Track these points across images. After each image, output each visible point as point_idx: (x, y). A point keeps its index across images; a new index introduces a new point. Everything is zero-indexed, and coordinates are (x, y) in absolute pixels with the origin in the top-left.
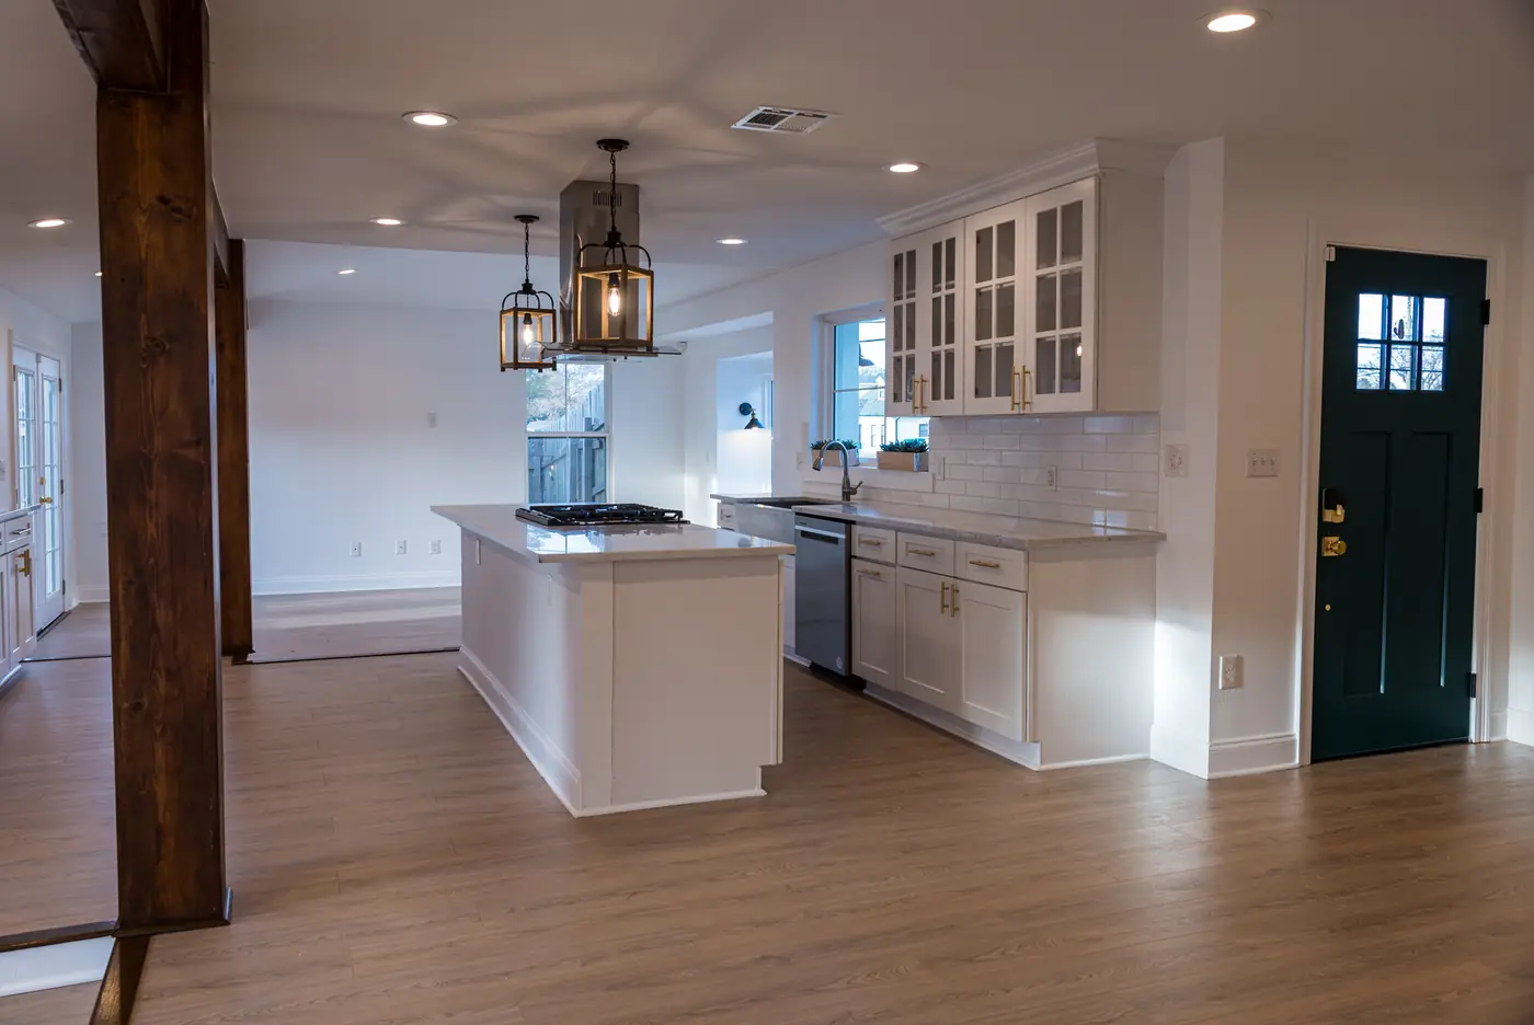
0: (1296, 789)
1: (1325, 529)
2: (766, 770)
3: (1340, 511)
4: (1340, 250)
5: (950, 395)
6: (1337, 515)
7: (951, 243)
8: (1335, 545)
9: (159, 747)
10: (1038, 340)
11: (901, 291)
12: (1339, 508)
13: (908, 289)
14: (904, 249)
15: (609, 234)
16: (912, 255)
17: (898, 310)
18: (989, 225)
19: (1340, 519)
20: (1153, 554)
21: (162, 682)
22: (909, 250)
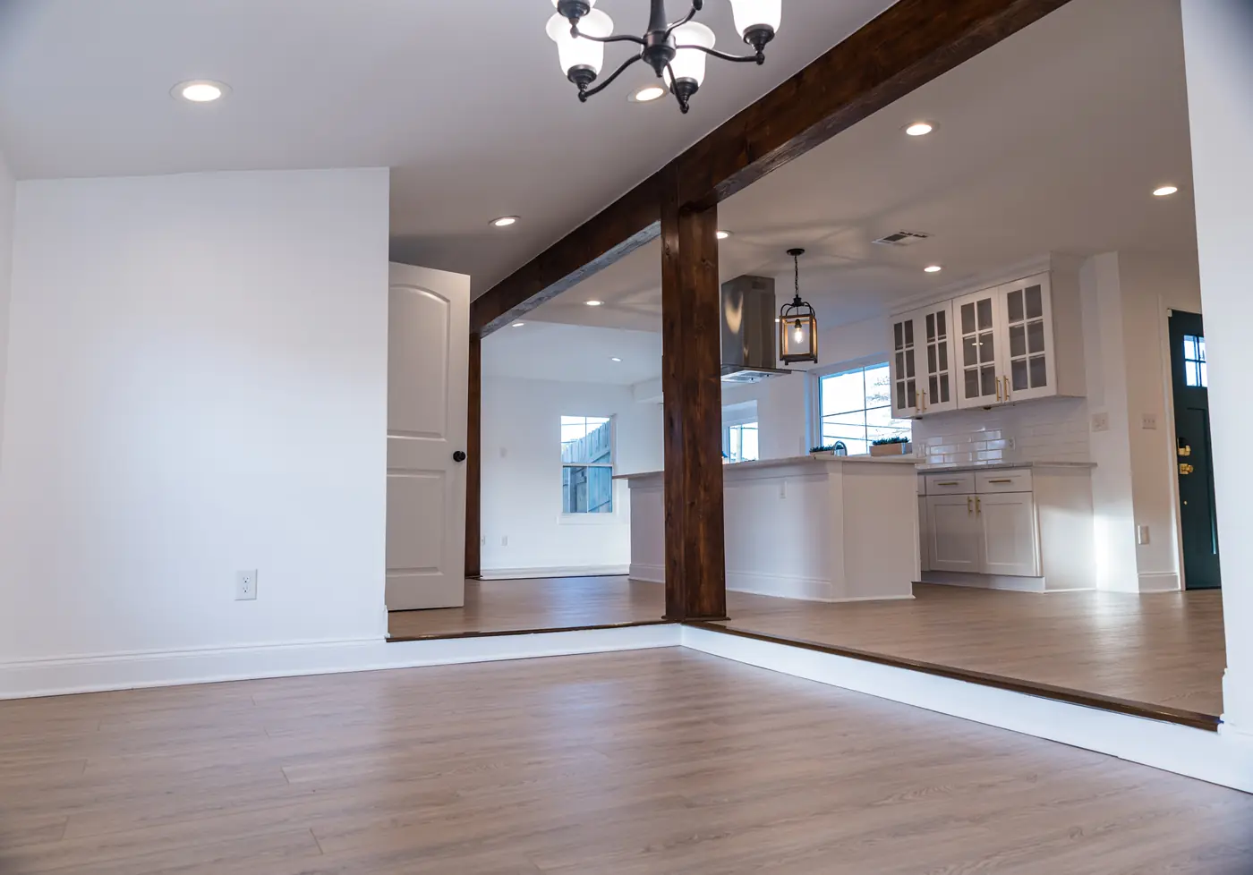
0: (1180, 597)
1: (1181, 459)
2: (914, 584)
3: (1188, 448)
4: (1174, 312)
5: (945, 398)
6: (1186, 451)
7: (941, 315)
8: (1187, 468)
9: (701, 526)
10: (1012, 361)
11: (901, 343)
12: (1188, 447)
13: (907, 342)
14: (903, 319)
15: (795, 299)
16: (909, 324)
17: (899, 356)
18: (970, 302)
19: (1188, 454)
20: (1090, 475)
21: (702, 493)
22: (906, 320)
